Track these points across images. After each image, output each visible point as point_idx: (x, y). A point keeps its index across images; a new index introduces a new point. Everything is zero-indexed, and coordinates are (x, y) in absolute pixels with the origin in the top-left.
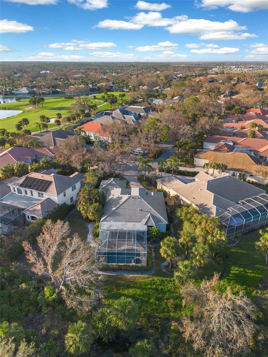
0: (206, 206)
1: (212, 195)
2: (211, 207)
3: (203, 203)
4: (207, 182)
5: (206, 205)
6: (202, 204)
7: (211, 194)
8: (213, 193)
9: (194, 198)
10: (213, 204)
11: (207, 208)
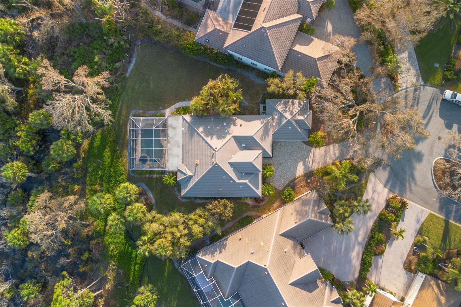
0: (218, 251)
1: (235, 265)
2: (214, 256)
3: (226, 249)
4: (266, 267)
5: (221, 252)
6: (226, 247)
7: (237, 265)
8: (238, 268)
9: (240, 239)
10: (218, 261)
11: (216, 251)
